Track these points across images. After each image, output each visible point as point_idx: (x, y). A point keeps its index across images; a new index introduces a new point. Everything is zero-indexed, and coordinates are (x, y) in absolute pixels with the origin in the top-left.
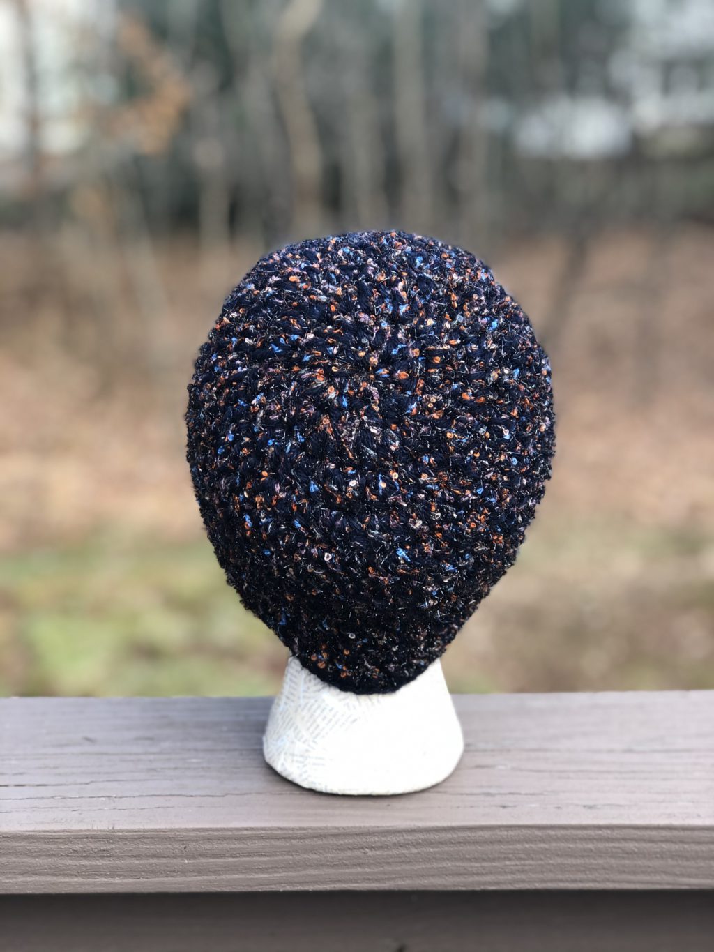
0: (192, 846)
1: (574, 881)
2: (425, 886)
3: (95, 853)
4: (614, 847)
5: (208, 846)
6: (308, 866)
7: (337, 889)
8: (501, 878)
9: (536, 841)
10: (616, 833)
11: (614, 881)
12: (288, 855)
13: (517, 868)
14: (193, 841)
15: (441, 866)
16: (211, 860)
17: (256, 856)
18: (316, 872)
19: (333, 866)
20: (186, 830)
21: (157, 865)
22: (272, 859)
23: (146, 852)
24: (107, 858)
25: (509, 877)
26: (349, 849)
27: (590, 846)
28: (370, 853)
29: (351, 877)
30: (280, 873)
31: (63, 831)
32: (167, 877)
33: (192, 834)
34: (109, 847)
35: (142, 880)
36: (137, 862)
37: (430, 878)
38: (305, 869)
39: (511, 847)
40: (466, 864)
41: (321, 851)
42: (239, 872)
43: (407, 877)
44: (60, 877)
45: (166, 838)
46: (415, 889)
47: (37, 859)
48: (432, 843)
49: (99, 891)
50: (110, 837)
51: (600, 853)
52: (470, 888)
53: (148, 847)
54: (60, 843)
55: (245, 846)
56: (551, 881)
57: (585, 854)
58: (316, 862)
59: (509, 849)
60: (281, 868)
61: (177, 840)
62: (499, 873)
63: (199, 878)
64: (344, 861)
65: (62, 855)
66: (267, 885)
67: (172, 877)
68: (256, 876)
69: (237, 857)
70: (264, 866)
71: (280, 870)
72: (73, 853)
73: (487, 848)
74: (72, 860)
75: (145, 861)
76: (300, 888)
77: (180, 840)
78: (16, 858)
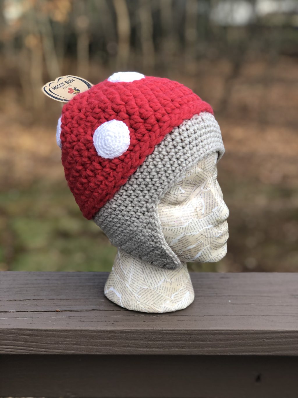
2: (287, 354)
3: (154, 339)
5: (200, 337)
6: (240, 345)
12: (233, 341)
14: (194, 335)
15: (294, 346)
16: (201, 342)
17: (219, 341)
18: (243, 348)
19: (250, 346)
20: (192, 330)
21: (179, 344)
22: (226, 342)
23: (175, 339)
24: (158, 341)
26: (258, 339)
28: (266, 341)
29: (257, 350)
30: (228, 348)
31: (142, 330)
32: (182, 349)
33: (194, 332)
34: (160, 336)
35: (172, 350)
36: (170, 343)
38: (238, 347)
41: (246, 340)
42: (212, 347)
43: (280, 350)
44: (139, 348)
45: (183, 333)
46: (283, 355)
47: (130, 341)
48: (292, 337)
50: (161, 333)
53: (176, 337)
54: (140, 335)
55: (215, 337)
58: (243, 344)
60: (229, 346)
63: (195, 349)
64: (255, 344)
65: (140, 340)
66: (223, 353)
67: (184, 349)
68: (219, 349)
69: (211, 341)
70: (222, 345)
71: (229, 347)
72: (145, 339)
74: (144, 341)
75: (174, 342)
76: (236, 354)
77: (189, 334)
78: (121, 340)
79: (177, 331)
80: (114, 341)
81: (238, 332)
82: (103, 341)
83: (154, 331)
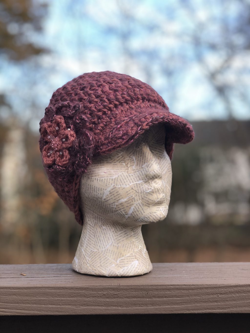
0: (150, 293)
2: (242, 311)
3: (112, 295)
5: (156, 293)
6: (195, 302)
12: (188, 297)
14: (151, 290)
15: (248, 302)
16: (158, 299)
18: (199, 305)
19: (205, 302)
20: (148, 286)
21: (136, 301)
22: (182, 298)
23: (132, 295)
24: (116, 298)
26: (212, 294)
28: (220, 296)
29: (213, 307)
31: (100, 286)
32: (140, 307)
33: (150, 287)
34: (117, 293)
35: (130, 308)
36: (128, 300)
37: (244, 308)
41: (201, 295)
43: (234, 307)
44: (97, 307)
45: (140, 289)
47: (89, 298)
48: (245, 292)
49: (112, 313)
50: (118, 289)
53: (133, 293)
54: (98, 291)
55: (171, 293)
58: (198, 300)
60: (185, 303)
63: (153, 307)
64: (210, 300)
65: (99, 297)
66: (179, 311)
68: (175, 306)
69: (168, 298)
70: (178, 302)
72: (103, 295)
74: (102, 299)
75: (132, 300)
77: (145, 290)
78: (80, 298)
79: (134, 287)
80: (74, 299)
81: (193, 286)
82: (62, 299)
83: (112, 287)
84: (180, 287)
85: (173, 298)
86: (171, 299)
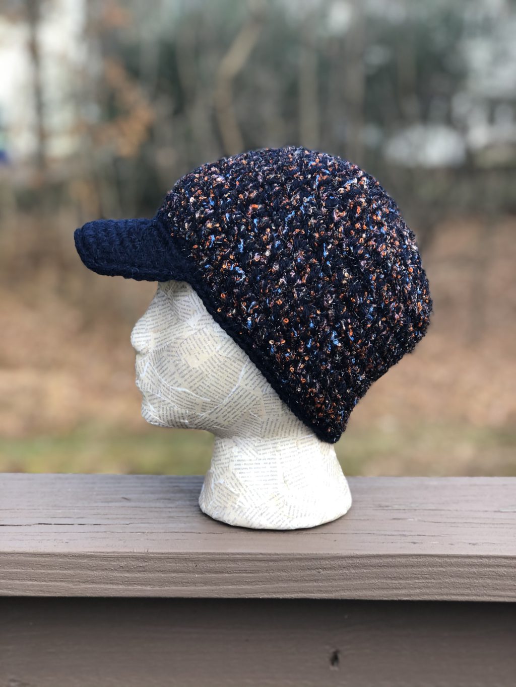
0: (201, 565)
1: (463, 595)
2: (359, 596)
3: (135, 568)
4: (490, 571)
5: (212, 565)
6: (279, 580)
7: (299, 597)
8: (412, 592)
9: (436, 566)
10: (492, 561)
11: (490, 596)
12: (267, 573)
13: (423, 584)
14: (202, 561)
15: (371, 582)
16: (214, 575)
17: (244, 573)
18: (285, 585)
19: (297, 581)
20: (197, 554)
21: (176, 578)
22: (256, 575)
23: (169, 568)
24: (142, 572)
25: (418, 591)
26: (308, 569)
27: (474, 570)
28: (322, 573)
29: (309, 589)
30: (260, 585)
31: (114, 552)
32: (183, 586)
33: (201, 556)
34: (144, 564)
35: (166, 588)
36: (163, 575)
37: (364, 591)
38: (277, 583)
39: (420, 570)
40: (389, 581)
41: (289, 570)
42: (232, 584)
43: (347, 590)
44: (110, 585)
45: (183, 559)
46: (353, 598)
47: (95, 572)
48: (365, 566)
49: (137, 596)
50: (145, 558)
51: (481, 576)
52: (391, 599)
53: (171, 565)
54: (111, 561)
55: (237, 565)
56: (447, 594)
57: (471, 576)
58: (285, 578)
59: (419, 571)
61: (191, 561)
62: (411, 588)
63: (205, 588)
64: (305, 578)
65: (112, 570)
66: (251, 593)
67: (186, 586)
68: (244, 587)
69: (231, 573)
70: (249, 580)
71: (261, 583)
72: (120, 568)
73: (403, 570)
74: (119, 573)
75: (169, 575)
76: (274, 596)
78: (80, 571)
79: (172, 555)
80: (69, 572)
81: (275, 556)
82: (50, 572)
83: (135, 554)
84: (253, 556)
85: (240, 575)
86: (237, 575)
